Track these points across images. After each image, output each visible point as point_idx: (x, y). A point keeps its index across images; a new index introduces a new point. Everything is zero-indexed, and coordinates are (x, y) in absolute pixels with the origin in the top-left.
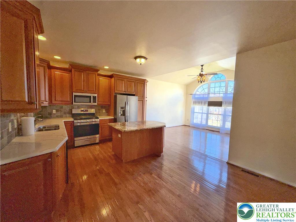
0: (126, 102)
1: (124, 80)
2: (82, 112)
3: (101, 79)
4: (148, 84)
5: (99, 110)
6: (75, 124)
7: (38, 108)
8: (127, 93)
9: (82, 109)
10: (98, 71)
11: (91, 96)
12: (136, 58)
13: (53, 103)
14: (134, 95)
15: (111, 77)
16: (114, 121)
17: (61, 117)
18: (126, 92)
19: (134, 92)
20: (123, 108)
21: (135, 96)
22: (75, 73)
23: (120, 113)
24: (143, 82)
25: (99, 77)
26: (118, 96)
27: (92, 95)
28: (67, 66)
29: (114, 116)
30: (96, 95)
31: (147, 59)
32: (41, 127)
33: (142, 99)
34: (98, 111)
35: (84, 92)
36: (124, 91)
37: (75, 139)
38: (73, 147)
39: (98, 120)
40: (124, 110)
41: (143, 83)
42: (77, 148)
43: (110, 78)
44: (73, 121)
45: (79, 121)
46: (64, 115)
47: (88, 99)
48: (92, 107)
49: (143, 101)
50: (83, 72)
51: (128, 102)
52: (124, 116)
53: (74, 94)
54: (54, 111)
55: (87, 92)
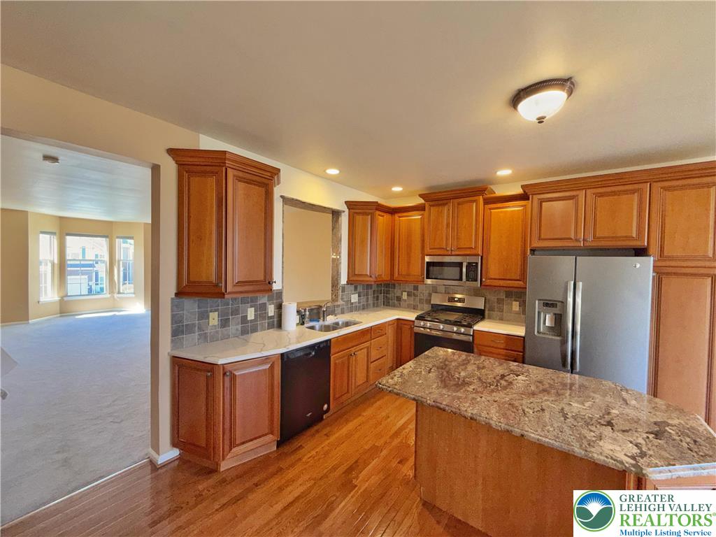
2: (449, 304)
6: (416, 329)
7: (228, 292)
8: (592, 244)
11: (462, 263)
17: (414, 307)
18: (585, 240)
19: (640, 238)
20: (554, 305)
22: (430, 210)
23: (545, 323)
25: (488, 206)
27: (464, 260)
29: (527, 328)
30: (477, 259)
33: (707, 270)
34: (497, 305)
35: (448, 253)
36: (578, 241)
39: (470, 331)
40: (559, 313)
44: (413, 322)
46: (420, 305)
47: (456, 270)
50: (447, 204)
51: (580, 285)
52: (559, 335)
53: (427, 259)
54: (405, 296)
55: (453, 253)
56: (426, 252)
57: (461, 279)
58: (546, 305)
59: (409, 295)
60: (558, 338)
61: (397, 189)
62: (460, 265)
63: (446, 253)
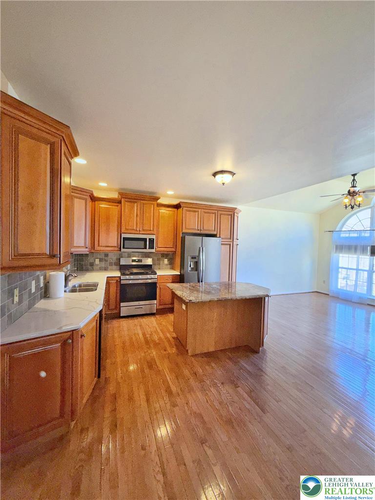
0: (200, 248)
1: (198, 211)
2: (134, 263)
3: (163, 211)
4: (240, 215)
5: (159, 260)
6: (123, 282)
7: (61, 263)
8: (203, 232)
9: (134, 258)
10: (158, 199)
11: (146, 239)
12: (215, 174)
13: (95, 249)
14: (214, 236)
15: (177, 207)
16: (180, 280)
17: (106, 269)
18: (201, 230)
19: (215, 230)
20: (195, 258)
21: (217, 237)
22: (125, 204)
23: (190, 266)
24: (231, 213)
25: (158, 208)
26: (187, 237)
27: (148, 237)
28: (115, 195)
29: (180, 271)
30: (154, 237)
31: (235, 174)
32: (76, 285)
33: (229, 243)
34: (157, 262)
35: (137, 232)
36: (198, 230)
37: (122, 304)
38: (119, 317)
39: (156, 276)
40: (197, 262)
41: (231, 215)
42: (123, 319)
43: (175, 208)
44: (120, 277)
45: (127, 277)
46: (110, 267)
47: (143, 243)
48: (147, 255)
49: (230, 245)
50: (136, 202)
51: (204, 248)
52: (196, 271)
53: (123, 236)
54: (97, 261)
55: (141, 232)
56: (122, 231)
57: (145, 248)
58: (192, 258)
59: (101, 260)
60: (196, 272)
61: (103, 184)
62: (145, 240)
63: (136, 232)
